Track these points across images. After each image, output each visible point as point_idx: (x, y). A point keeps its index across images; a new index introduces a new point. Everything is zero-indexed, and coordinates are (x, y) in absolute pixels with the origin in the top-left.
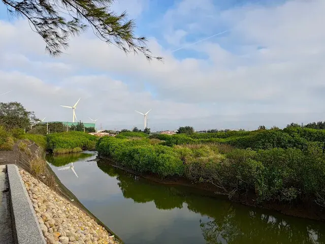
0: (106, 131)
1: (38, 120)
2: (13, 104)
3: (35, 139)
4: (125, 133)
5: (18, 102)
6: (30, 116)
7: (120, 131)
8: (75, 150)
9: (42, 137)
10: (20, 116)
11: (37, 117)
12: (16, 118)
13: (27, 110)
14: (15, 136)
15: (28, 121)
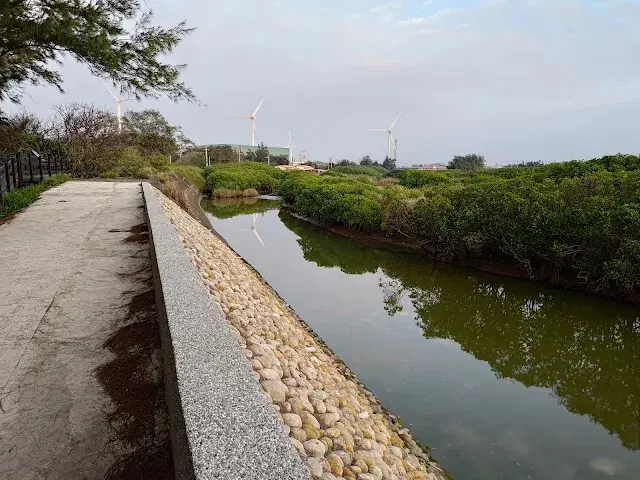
0: (309, 164)
1: (189, 141)
2: (147, 113)
3: (185, 173)
4: (344, 167)
5: (156, 111)
6: (176, 135)
7: (335, 163)
8: (246, 192)
9: (197, 171)
10: (161, 134)
11: (187, 136)
12: (154, 137)
13: (171, 124)
14: (155, 165)
15: (172, 142)
